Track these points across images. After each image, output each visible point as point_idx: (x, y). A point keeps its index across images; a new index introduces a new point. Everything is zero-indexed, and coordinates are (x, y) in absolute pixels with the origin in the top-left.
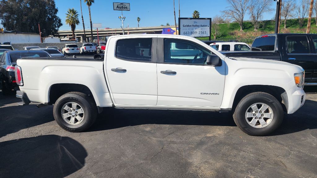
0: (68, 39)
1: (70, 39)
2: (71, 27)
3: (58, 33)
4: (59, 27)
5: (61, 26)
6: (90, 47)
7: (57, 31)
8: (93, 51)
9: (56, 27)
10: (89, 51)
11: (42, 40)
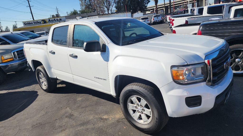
0: (150, 12)
1: (151, 12)
2: (155, 2)
3: (147, 9)
4: (147, 3)
5: (149, 3)
6: (157, 18)
7: (146, 6)
8: (159, 21)
9: (146, 4)
10: (156, 21)
11: (132, 16)
